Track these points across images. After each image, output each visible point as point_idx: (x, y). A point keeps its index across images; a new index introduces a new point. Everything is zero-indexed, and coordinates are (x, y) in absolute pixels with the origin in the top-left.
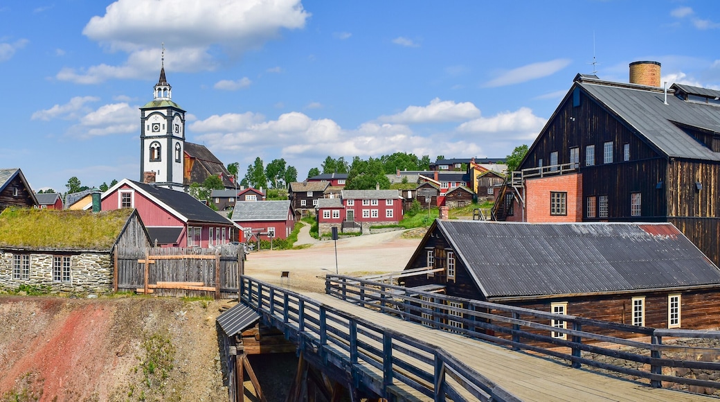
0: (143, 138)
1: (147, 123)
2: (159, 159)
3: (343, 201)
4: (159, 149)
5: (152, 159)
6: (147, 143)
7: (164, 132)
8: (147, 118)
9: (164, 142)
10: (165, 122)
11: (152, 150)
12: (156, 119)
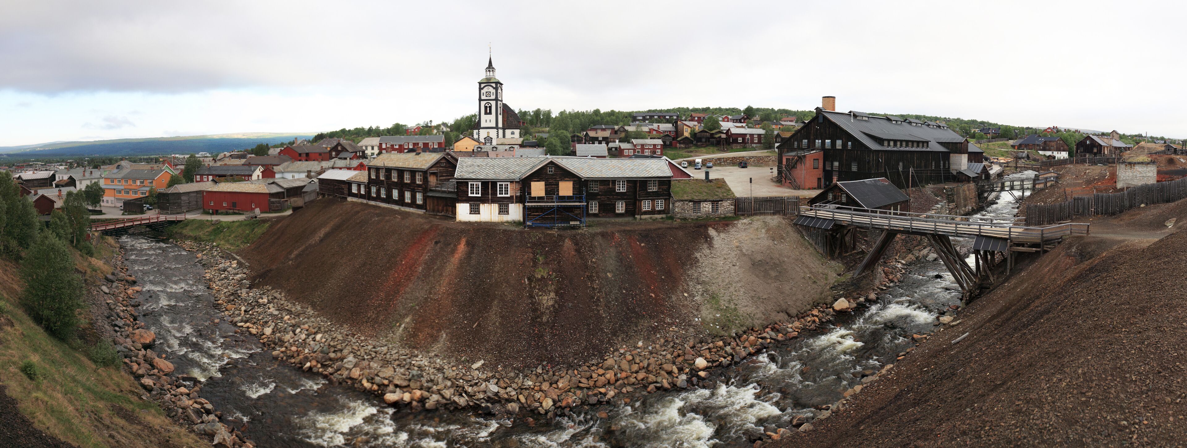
0: (480, 100)
1: (482, 91)
2: (490, 113)
3: (635, 146)
4: (490, 107)
5: (486, 113)
6: (483, 103)
7: (493, 97)
8: (483, 89)
9: (493, 103)
10: (494, 91)
11: (486, 107)
12: (488, 89)
